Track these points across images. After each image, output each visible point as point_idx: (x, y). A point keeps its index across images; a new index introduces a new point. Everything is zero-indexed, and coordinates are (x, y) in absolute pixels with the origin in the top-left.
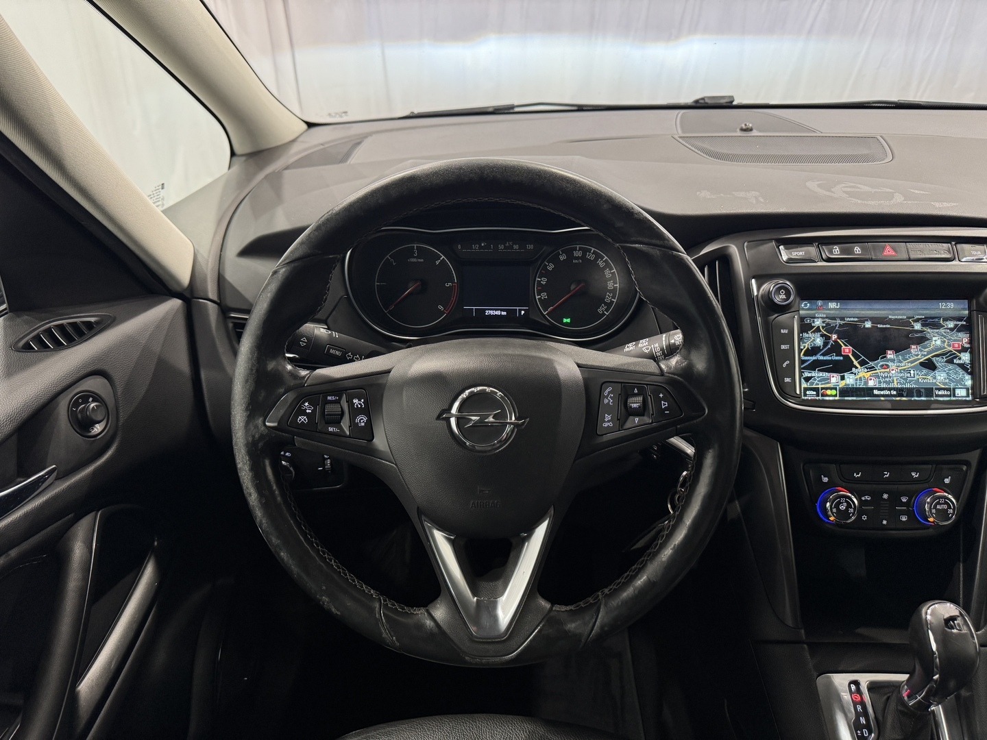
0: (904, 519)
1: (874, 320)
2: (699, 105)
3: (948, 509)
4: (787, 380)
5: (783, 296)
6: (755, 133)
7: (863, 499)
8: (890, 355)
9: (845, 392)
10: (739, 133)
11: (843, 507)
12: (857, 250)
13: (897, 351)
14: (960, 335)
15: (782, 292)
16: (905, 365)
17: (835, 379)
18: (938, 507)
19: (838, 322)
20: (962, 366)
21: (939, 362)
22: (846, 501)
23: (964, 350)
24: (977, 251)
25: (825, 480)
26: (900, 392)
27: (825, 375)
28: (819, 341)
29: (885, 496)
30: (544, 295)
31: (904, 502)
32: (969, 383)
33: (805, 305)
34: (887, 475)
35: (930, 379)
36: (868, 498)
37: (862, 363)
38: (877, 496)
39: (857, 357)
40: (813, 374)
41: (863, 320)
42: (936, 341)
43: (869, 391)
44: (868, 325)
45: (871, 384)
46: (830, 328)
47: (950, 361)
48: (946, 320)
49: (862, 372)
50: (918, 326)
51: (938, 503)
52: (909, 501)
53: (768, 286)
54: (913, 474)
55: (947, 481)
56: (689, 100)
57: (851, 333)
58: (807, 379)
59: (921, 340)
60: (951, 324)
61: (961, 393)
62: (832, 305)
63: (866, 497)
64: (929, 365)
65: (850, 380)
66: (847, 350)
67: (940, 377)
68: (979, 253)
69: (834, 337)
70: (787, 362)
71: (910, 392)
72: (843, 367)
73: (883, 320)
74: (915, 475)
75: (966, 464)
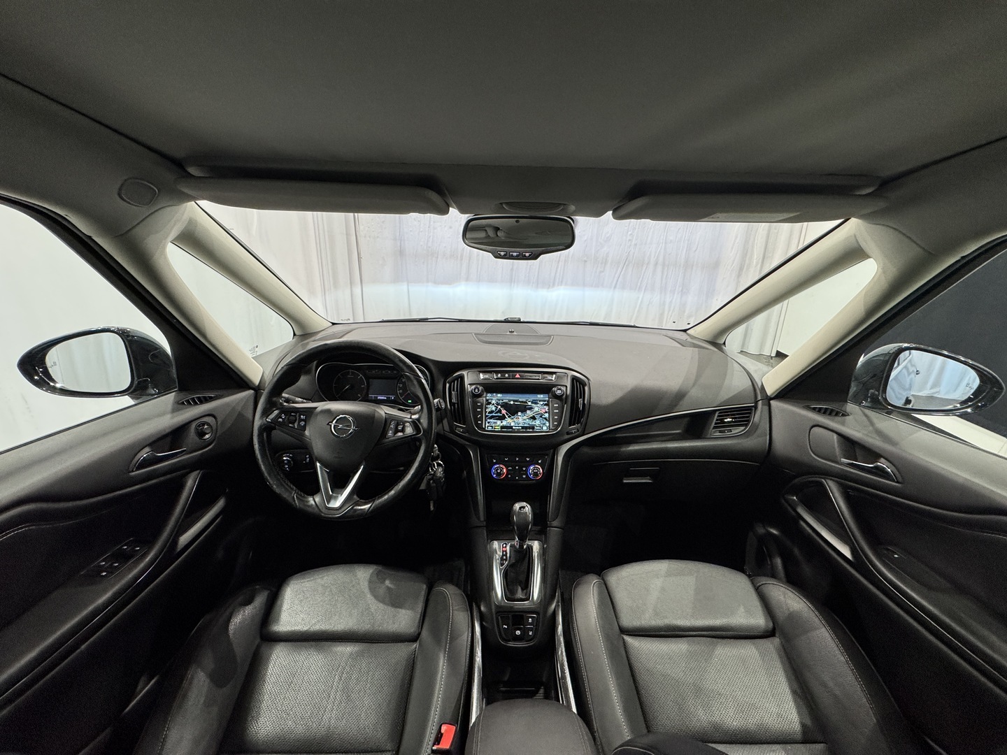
0: (524, 476)
1: (514, 401)
2: (506, 321)
3: (538, 471)
4: (479, 422)
5: (476, 391)
6: (515, 333)
8: (519, 414)
9: (502, 427)
10: (508, 333)
11: (499, 471)
12: (507, 375)
13: (522, 412)
14: (545, 407)
15: (476, 389)
16: (525, 417)
17: (499, 422)
18: (534, 471)
19: (501, 401)
20: (545, 418)
21: (537, 417)
22: (500, 468)
23: (546, 412)
25: (495, 461)
26: (523, 428)
27: (496, 421)
28: (494, 409)
29: (517, 467)
30: (401, 391)
31: (524, 470)
32: (548, 425)
33: (489, 395)
34: (517, 459)
35: (533, 423)
36: (510, 468)
37: (509, 417)
38: (514, 468)
39: (507, 414)
40: (491, 420)
41: (510, 401)
42: (536, 409)
43: (511, 427)
44: (512, 403)
45: (512, 424)
46: (498, 404)
47: (541, 417)
48: (540, 401)
49: (509, 420)
50: (530, 404)
51: (534, 469)
52: (526, 469)
53: (473, 387)
55: (540, 462)
56: (503, 319)
57: (505, 406)
58: (489, 423)
59: (531, 409)
60: (542, 403)
61: (545, 428)
62: (499, 395)
64: (534, 418)
65: (504, 423)
66: (504, 412)
67: (537, 422)
69: (499, 407)
70: (480, 415)
71: (526, 428)
72: (502, 418)
73: (517, 401)
74: (528, 459)
75: (547, 455)
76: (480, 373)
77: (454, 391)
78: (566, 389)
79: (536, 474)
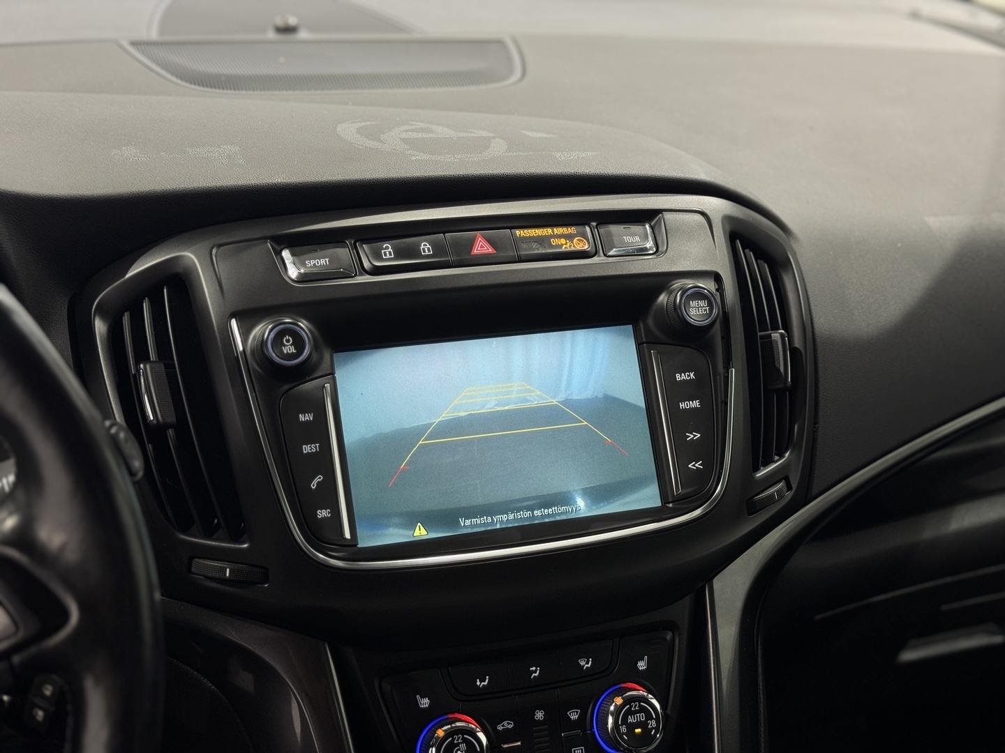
3: (647, 720)
4: (323, 514)
5: (289, 349)
7: (500, 728)
12: (425, 247)
15: (288, 341)
18: (631, 720)
22: (465, 740)
24: (633, 235)
25: (425, 703)
29: (539, 715)
31: (575, 721)
34: (536, 673)
36: (508, 725)
38: (523, 719)
51: (629, 713)
52: (582, 717)
53: (263, 330)
54: (582, 663)
55: (642, 665)
63: (505, 723)
68: (637, 239)
70: (319, 478)
74: (586, 664)
75: (672, 626)
76: (278, 248)
78: (720, 289)
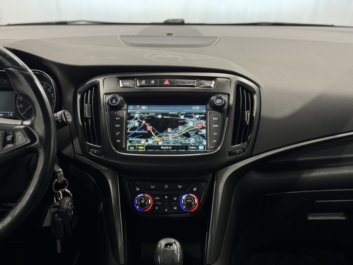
0: (175, 208)
1: (163, 114)
2: (167, 23)
3: (192, 201)
4: (118, 141)
5: (114, 102)
7: (156, 198)
8: (169, 130)
9: (148, 147)
11: (143, 202)
12: (153, 82)
13: (173, 128)
14: (202, 121)
15: (114, 100)
16: (176, 135)
17: (143, 141)
18: (187, 201)
19: (146, 115)
20: (202, 136)
21: (192, 133)
22: (144, 199)
23: (203, 128)
24: (208, 83)
25: (138, 189)
26: (173, 147)
27: (139, 139)
28: (137, 124)
29: (166, 197)
30: (21, 106)
31: (175, 200)
32: (205, 143)
33: (131, 107)
34: (166, 187)
35: (187, 142)
37: (156, 134)
38: (162, 197)
39: (154, 131)
40: (134, 139)
41: (157, 114)
42: (191, 124)
43: (159, 147)
44: (160, 116)
45: (160, 144)
46: (142, 118)
47: (197, 133)
48: (195, 114)
49: (156, 138)
50: (182, 117)
51: (187, 199)
52: (177, 199)
53: (110, 97)
54: (179, 186)
55: (195, 189)
57: (152, 120)
58: (130, 142)
59: (184, 123)
60: (197, 116)
61: (201, 148)
62: (144, 107)
63: (157, 197)
64: (187, 135)
65: (150, 142)
66: (149, 128)
67: (192, 140)
68: (209, 84)
69: (144, 122)
70: (119, 133)
71: (178, 148)
72: (148, 136)
73: (166, 114)
74: (180, 187)
75: (204, 181)
76: (119, 80)
77: (87, 102)
78: (229, 98)
79: (189, 205)
